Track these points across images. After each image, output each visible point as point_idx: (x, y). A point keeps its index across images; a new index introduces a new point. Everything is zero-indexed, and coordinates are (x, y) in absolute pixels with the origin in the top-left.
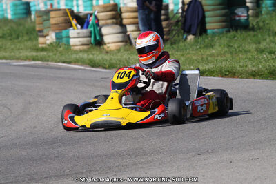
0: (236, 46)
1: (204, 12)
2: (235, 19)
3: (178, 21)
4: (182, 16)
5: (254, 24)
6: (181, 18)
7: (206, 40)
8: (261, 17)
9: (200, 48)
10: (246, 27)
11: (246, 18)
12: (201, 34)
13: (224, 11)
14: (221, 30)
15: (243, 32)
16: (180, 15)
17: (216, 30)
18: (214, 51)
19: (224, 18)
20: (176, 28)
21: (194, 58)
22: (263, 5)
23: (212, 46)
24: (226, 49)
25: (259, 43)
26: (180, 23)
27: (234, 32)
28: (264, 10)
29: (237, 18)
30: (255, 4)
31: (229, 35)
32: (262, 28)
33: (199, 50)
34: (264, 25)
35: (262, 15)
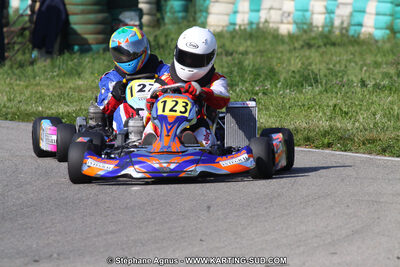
1: (67, 15)
3: (24, 29)
4: (30, 21)
5: (151, 39)
6: (28, 25)
7: (70, 63)
8: (162, 28)
9: (58, 75)
12: (61, 52)
13: (100, 16)
16: (27, 18)
18: (80, 82)
19: (100, 27)
20: (20, 40)
21: (47, 92)
22: (168, 9)
23: (79, 75)
26: (27, 33)
28: (168, 16)
30: (154, 6)
31: (108, 55)
32: (163, 47)
33: (57, 79)
34: (167, 42)
35: (165, 24)
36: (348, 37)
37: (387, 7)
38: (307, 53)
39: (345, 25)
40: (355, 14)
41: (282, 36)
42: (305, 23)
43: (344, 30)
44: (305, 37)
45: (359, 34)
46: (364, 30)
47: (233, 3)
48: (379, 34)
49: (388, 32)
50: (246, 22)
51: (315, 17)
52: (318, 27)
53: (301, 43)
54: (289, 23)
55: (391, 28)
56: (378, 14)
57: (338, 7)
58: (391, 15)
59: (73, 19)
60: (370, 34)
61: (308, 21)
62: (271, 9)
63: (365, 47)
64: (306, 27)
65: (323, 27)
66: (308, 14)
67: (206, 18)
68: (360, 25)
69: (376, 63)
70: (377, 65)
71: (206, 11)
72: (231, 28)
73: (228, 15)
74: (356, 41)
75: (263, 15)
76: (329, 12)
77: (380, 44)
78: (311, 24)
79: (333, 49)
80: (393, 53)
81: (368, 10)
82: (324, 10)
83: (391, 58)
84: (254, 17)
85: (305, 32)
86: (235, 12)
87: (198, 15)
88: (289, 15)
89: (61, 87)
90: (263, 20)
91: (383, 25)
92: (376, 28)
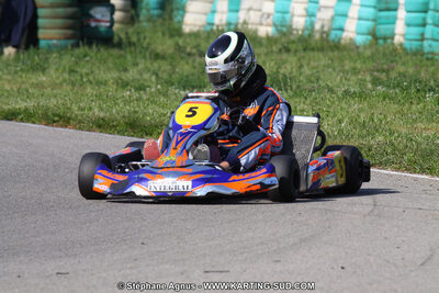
0: (84, 71)
1: (35, 8)
2: (89, 26)
5: (123, 36)
7: (36, 58)
8: (136, 25)
9: (21, 70)
10: (106, 40)
11: (108, 24)
12: (27, 47)
13: (70, 10)
14: (63, 42)
15: (102, 49)
17: (55, 42)
18: (44, 79)
19: (70, 22)
21: (7, 87)
22: (144, 5)
23: (44, 70)
24: (66, 76)
25: (126, 70)
27: (86, 48)
28: (143, 14)
29: (93, 24)
30: (129, 2)
31: (77, 51)
32: (134, 44)
33: (20, 73)
34: (139, 40)
35: (139, 22)
36: (328, 41)
37: (370, 12)
38: (285, 56)
39: (326, 29)
40: (337, 18)
41: (261, 38)
42: (284, 26)
43: (325, 34)
44: (283, 40)
45: (340, 39)
46: (345, 35)
47: (212, 3)
48: (360, 40)
49: (370, 37)
50: (224, 22)
51: (296, 19)
52: (297, 30)
53: (279, 46)
54: (268, 25)
55: (373, 34)
56: (360, 19)
57: (319, 10)
58: (374, 20)
59: (41, 12)
60: (351, 39)
61: (288, 23)
62: (250, 9)
63: (345, 53)
64: (285, 30)
65: (303, 31)
66: (288, 16)
67: (183, 16)
68: (342, 29)
69: (354, 69)
70: (355, 71)
71: (183, 9)
72: (209, 28)
73: (206, 14)
74: (337, 46)
75: (242, 16)
76: (310, 15)
77: (361, 50)
78: (291, 26)
79: (311, 54)
80: (374, 61)
81: (350, 14)
82: (304, 13)
83: (370, 65)
84: (232, 17)
85: (284, 34)
86: (214, 12)
87: (175, 13)
88: (269, 16)
89: (23, 82)
90: (241, 21)
91: (365, 31)
92: (358, 34)
